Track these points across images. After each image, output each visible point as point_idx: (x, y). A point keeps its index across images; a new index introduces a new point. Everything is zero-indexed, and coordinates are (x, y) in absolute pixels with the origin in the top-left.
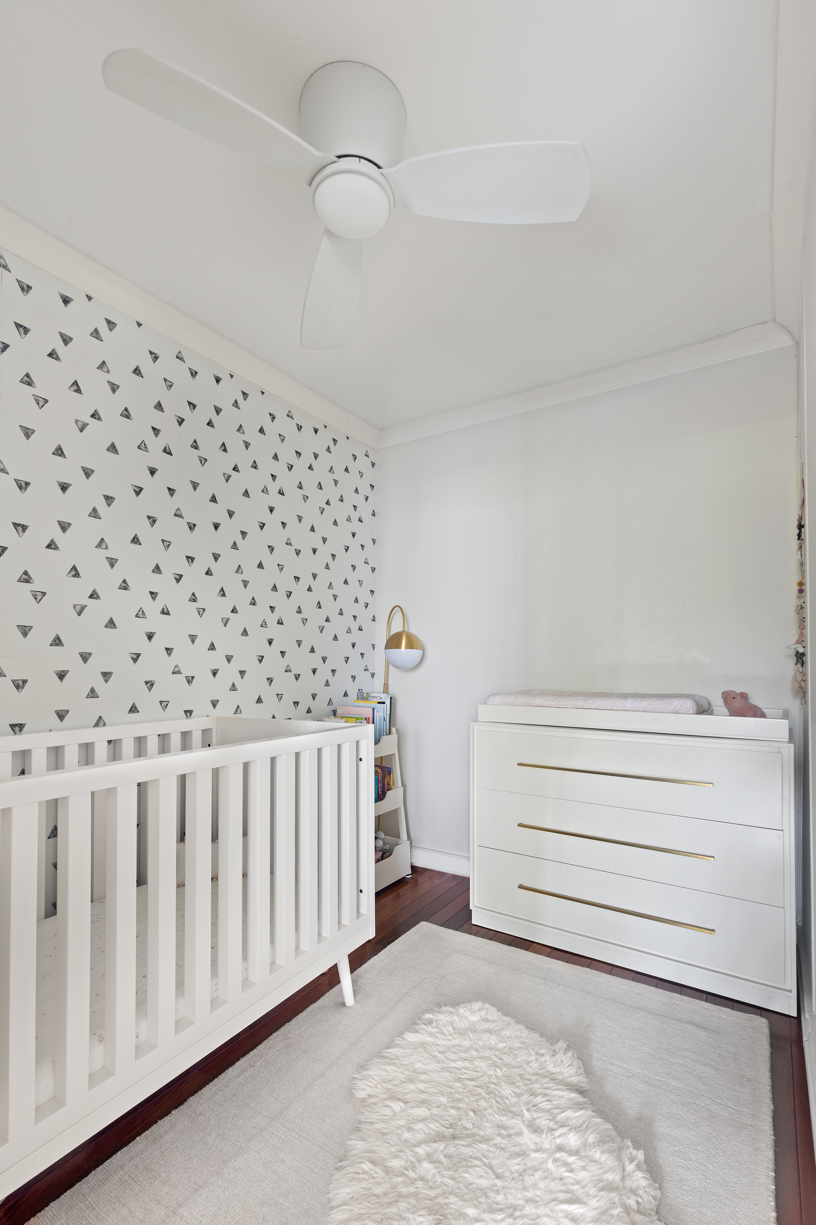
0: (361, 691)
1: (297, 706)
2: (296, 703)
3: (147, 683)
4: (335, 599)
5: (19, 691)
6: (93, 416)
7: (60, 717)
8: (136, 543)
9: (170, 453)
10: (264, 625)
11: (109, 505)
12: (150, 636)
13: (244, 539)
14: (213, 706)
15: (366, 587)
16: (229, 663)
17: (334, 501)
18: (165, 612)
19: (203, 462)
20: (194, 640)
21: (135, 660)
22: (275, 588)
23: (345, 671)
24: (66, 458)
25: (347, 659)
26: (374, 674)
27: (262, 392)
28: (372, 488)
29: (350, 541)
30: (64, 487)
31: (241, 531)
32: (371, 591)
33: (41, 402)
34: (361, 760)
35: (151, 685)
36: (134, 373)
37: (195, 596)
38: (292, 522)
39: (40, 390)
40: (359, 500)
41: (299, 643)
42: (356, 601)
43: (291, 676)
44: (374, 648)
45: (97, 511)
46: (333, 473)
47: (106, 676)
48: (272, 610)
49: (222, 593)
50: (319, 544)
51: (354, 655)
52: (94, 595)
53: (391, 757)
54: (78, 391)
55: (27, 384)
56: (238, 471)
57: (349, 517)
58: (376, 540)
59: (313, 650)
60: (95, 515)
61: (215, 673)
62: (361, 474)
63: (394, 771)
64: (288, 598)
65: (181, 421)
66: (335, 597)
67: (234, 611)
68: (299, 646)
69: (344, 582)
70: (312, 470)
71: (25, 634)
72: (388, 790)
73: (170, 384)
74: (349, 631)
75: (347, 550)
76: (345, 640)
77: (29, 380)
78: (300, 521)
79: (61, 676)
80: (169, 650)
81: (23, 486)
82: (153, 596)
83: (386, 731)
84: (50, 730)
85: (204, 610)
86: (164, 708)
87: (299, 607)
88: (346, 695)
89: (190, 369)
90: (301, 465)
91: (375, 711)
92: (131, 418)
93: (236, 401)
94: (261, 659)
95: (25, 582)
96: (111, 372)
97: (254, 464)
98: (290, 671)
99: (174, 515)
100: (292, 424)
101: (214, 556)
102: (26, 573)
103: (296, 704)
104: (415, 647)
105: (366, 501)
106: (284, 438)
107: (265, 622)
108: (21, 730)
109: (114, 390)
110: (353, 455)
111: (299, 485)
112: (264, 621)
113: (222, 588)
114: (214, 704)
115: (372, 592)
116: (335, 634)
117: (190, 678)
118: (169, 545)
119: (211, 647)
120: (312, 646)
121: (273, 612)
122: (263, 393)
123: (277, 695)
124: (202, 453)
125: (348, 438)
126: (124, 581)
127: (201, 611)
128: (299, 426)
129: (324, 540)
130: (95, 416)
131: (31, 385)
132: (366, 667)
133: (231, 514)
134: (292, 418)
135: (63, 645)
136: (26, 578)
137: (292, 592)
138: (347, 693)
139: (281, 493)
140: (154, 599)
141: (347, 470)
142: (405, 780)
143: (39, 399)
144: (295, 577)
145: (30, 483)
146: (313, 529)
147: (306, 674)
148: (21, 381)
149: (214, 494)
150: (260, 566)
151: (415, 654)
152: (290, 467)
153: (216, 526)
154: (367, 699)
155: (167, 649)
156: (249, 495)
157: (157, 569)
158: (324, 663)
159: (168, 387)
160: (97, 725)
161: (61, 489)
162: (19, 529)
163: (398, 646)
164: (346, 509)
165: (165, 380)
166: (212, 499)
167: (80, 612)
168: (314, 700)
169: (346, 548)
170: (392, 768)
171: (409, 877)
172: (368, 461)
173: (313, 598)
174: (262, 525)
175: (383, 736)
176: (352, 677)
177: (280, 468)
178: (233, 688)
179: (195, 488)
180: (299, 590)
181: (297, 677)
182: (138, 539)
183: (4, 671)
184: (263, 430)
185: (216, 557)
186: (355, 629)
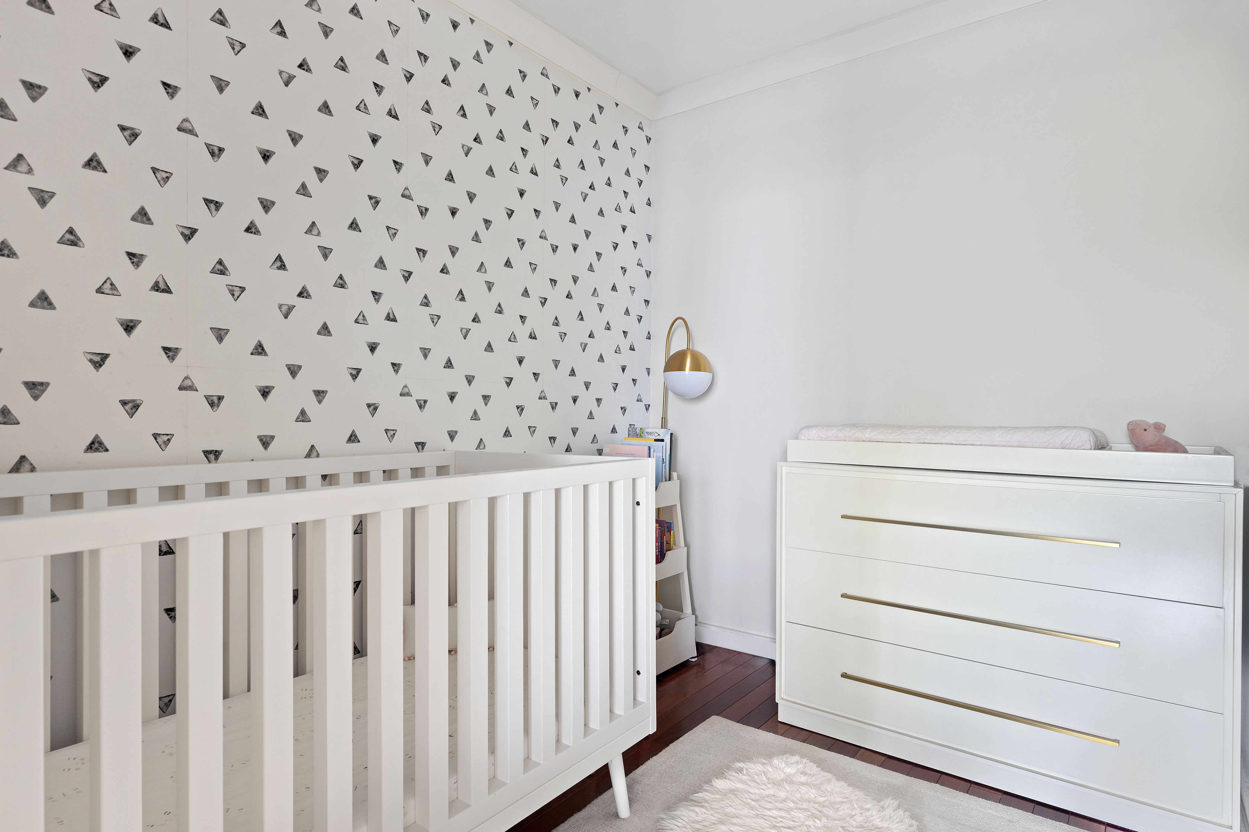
0: (633, 426)
1: (554, 443)
2: (553, 439)
3: (369, 406)
4: (601, 310)
5: (214, 410)
6: (301, 66)
7: (264, 444)
8: (354, 229)
9: (396, 117)
10: (512, 338)
11: (321, 180)
12: (373, 348)
13: (487, 229)
14: (451, 438)
15: (640, 296)
16: (470, 385)
17: (600, 185)
18: (391, 318)
19: (437, 130)
20: (426, 355)
21: (354, 377)
22: (526, 293)
23: (612, 401)
24: (268, 118)
25: (615, 386)
26: (649, 405)
27: (509, 42)
28: (647, 169)
29: (619, 237)
30: (266, 156)
31: (484, 219)
32: (645, 301)
33: (237, 46)
34: (638, 504)
35: (375, 409)
36: (351, 13)
37: (428, 300)
38: (547, 210)
39: (236, 31)
40: (630, 184)
41: (556, 363)
42: (627, 312)
43: (546, 404)
44: (649, 374)
45: (306, 187)
46: (599, 149)
47: (320, 395)
48: (523, 320)
49: (460, 296)
50: (580, 240)
51: (624, 380)
52: (303, 294)
53: (670, 509)
54: (283, 33)
55: (219, 23)
56: (480, 142)
57: (618, 206)
58: (652, 236)
59: (573, 373)
60: (304, 192)
61: (452, 397)
62: (634, 152)
63: (675, 526)
64: (542, 305)
65: (409, 77)
66: (601, 307)
67: (476, 319)
68: (556, 367)
69: (612, 289)
70: (572, 144)
71: (220, 339)
72: (667, 550)
73: (396, 28)
74: (618, 351)
75: (615, 248)
76: (613, 362)
77: (221, 18)
78: (557, 209)
79: (265, 393)
80: (396, 366)
81: (216, 152)
82: (377, 297)
83: (665, 476)
84: (252, 460)
85: (439, 317)
86: (391, 439)
87: (556, 318)
88: (614, 430)
89: (420, 10)
90: (558, 137)
91: (652, 450)
92: (347, 70)
93: (477, 54)
94: (509, 381)
95: (219, 273)
96: (322, 11)
97: (500, 134)
98: (545, 398)
99: (402, 195)
100: (547, 85)
101: (450, 249)
102: (220, 262)
103: (552, 441)
104: (702, 370)
105: (640, 186)
106: (537, 102)
107: (514, 336)
108: (216, 458)
109: (327, 33)
110: (624, 127)
111: (556, 162)
112: (513, 334)
113: (461, 290)
114: (452, 435)
115: (647, 302)
116: (601, 354)
117: (422, 402)
118: (395, 233)
119: (447, 364)
120: (572, 367)
121: (523, 322)
122: (511, 44)
123: (530, 427)
124: (436, 117)
125: (617, 105)
126: (341, 277)
127: (435, 319)
128: (557, 88)
129: (587, 234)
130: (303, 66)
131: (224, 25)
132: (639, 397)
133: (471, 197)
134: (547, 76)
135: (266, 355)
136: (221, 269)
137: (547, 299)
138: (615, 429)
139: (534, 172)
140: (377, 300)
141: (615, 145)
142: (688, 539)
143: (235, 42)
144: (551, 280)
145: (224, 149)
146: (573, 220)
147: (565, 403)
148: (212, 19)
149: (450, 170)
150: (508, 264)
151: (703, 377)
152: (545, 139)
153: (453, 211)
154: (641, 436)
155: (394, 365)
156: (493, 174)
157: (381, 264)
158: (587, 390)
159: (394, 33)
160: (308, 456)
161: (262, 157)
162: (212, 206)
163: (681, 368)
164: (614, 196)
165: (390, 23)
166: (447, 178)
167: (287, 314)
168: (574, 436)
169: (615, 246)
170: (673, 523)
171: (694, 660)
172: (642, 135)
173: (573, 306)
174: (510, 213)
175: (662, 481)
176: (622, 408)
177: (532, 141)
178: (475, 416)
179: (427, 163)
180: (556, 296)
181: (554, 406)
182: (357, 225)
183: (195, 384)
184: (512, 92)
185: (453, 251)
186: (625, 348)
